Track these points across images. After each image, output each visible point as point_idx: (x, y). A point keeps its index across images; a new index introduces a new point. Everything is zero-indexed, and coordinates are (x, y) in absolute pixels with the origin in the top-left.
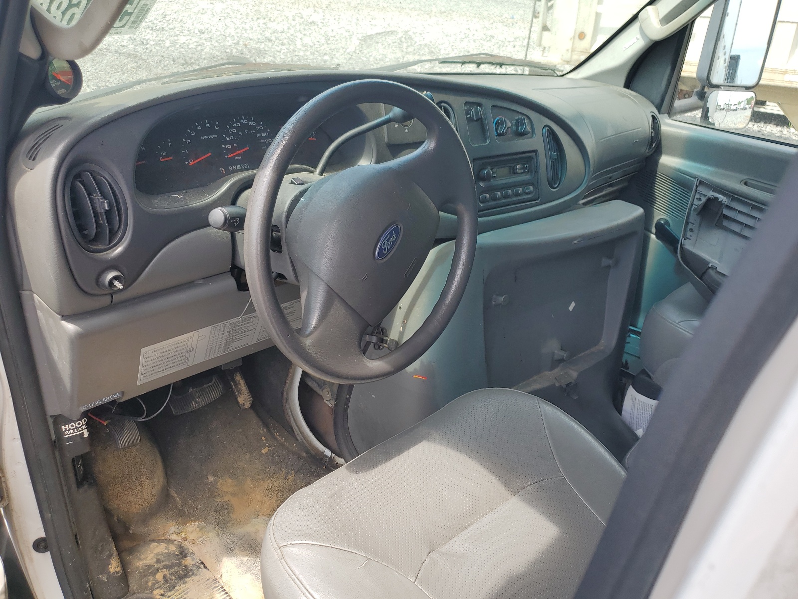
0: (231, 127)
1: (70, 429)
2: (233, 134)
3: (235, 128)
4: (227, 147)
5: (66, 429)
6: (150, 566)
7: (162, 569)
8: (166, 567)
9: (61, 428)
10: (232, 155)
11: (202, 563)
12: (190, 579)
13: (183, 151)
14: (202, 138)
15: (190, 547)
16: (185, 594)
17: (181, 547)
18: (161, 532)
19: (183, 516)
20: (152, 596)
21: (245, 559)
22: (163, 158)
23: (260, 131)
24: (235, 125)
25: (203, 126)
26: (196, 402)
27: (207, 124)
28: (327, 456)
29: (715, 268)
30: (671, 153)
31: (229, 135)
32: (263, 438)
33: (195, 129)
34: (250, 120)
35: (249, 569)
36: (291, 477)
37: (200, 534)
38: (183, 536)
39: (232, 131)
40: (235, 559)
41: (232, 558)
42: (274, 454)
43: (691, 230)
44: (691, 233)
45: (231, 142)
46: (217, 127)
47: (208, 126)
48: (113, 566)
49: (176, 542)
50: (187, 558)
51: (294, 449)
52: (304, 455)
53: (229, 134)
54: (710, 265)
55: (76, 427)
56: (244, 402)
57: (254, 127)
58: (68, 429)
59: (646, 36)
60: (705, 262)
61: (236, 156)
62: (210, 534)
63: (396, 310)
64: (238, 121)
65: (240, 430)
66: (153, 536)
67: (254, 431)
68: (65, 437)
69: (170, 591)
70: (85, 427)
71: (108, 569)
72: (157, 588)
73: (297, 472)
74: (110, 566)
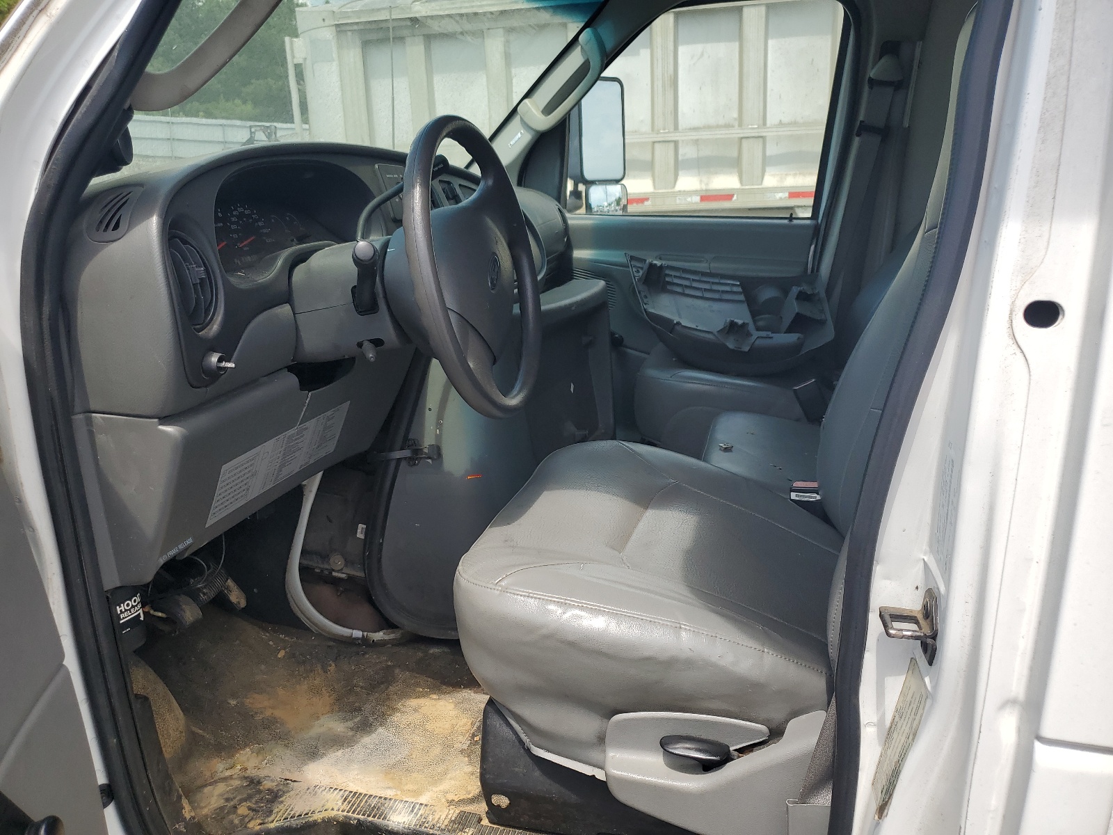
1: (126, 610)
2: (235, 223)
3: (235, 216)
5: (121, 611)
6: (222, 808)
7: (240, 804)
8: (241, 801)
9: (116, 610)
10: (241, 245)
11: (286, 780)
12: (284, 797)
15: (258, 773)
16: (291, 811)
17: (246, 778)
18: (208, 774)
19: (225, 749)
20: (249, 831)
21: (340, 753)
26: (204, 594)
28: (358, 639)
29: (678, 323)
30: (582, 247)
32: (271, 643)
34: (245, 208)
35: (350, 761)
36: (332, 668)
37: (260, 757)
38: (239, 767)
40: (325, 759)
41: (321, 760)
42: (294, 654)
43: (646, 297)
44: (647, 300)
48: (187, 810)
49: (235, 776)
50: (263, 784)
51: (315, 643)
52: (331, 643)
54: (675, 322)
55: (133, 607)
56: (237, 600)
58: (123, 610)
59: (532, 129)
60: (669, 321)
61: (244, 246)
62: (275, 751)
63: (424, 413)
64: (236, 209)
65: (238, 642)
66: (199, 783)
67: (254, 638)
68: (121, 622)
69: (268, 816)
70: (139, 606)
71: (183, 815)
72: (250, 821)
73: (335, 660)
74: (183, 811)
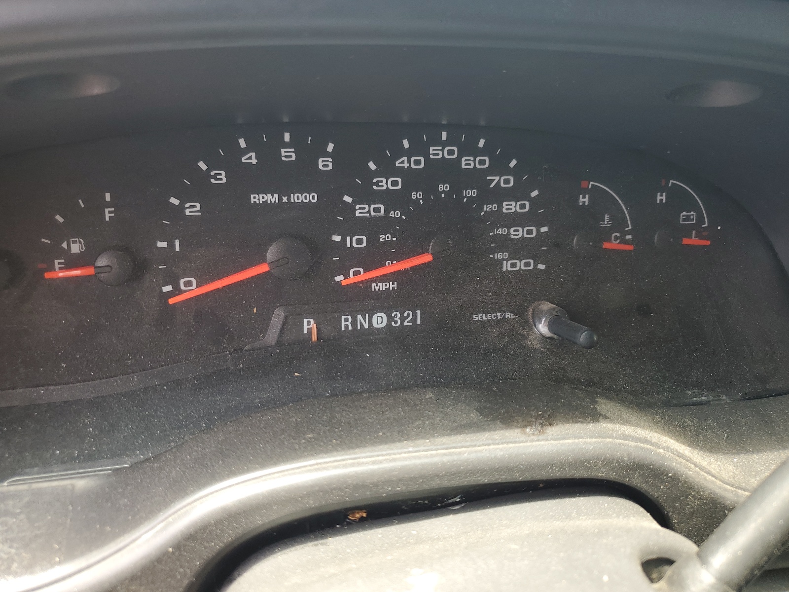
0: (388, 170)
2: (388, 198)
3: (400, 172)
4: (352, 242)
10: (364, 276)
13: (162, 244)
14: (255, 198)
22: (68, 266)
23: (500, 195)
24: (403, 162)
25: (269, 153)
27: (286, 145)
31: (370, 197)
33: (232, 165)
34: (469, 149)
39: (384, 184)
45: (370, 226)
46: (325, 164)
47: (288, 154)
53: (367, 195)
57: (477, 178)
61: (377, 280)
64: (419, 148)
